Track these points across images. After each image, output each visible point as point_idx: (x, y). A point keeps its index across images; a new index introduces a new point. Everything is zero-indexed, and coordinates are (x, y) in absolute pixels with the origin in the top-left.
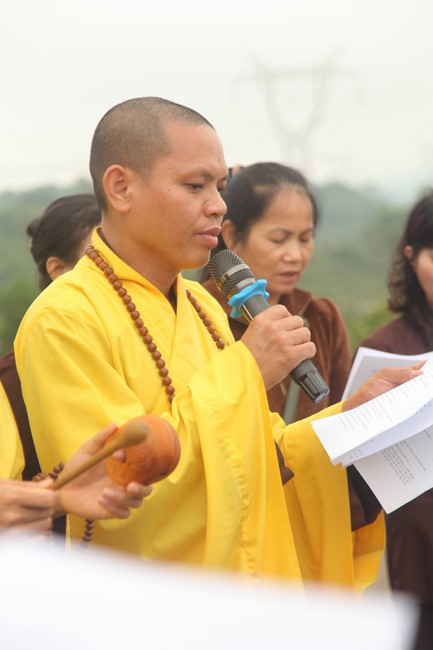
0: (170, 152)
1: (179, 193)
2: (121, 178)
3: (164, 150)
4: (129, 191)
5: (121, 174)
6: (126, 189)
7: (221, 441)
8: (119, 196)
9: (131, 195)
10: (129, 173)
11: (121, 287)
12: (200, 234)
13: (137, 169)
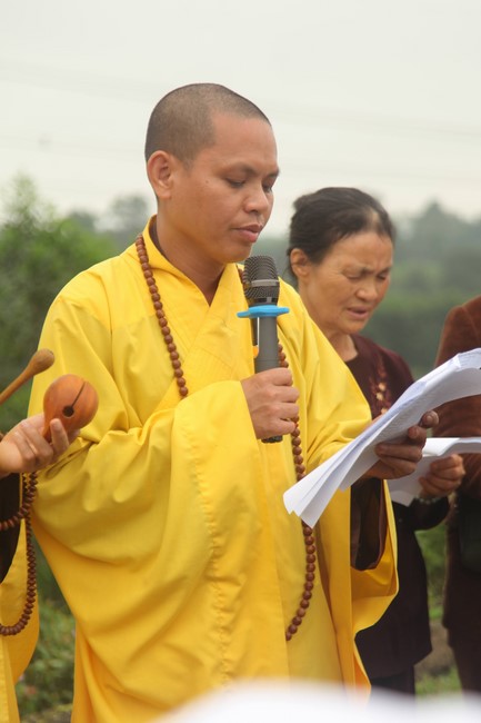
0: (214, 144)
1: (218, 186)
2: (166, 165)
3: (207, 140)
4: (171, 178)
5: (165, 161)
6: (169, 175)
7: (195, 476)
8: (161, 182)
9: (172, 182)
10: (172, 159)
11: (151, 276)
12: (237, 229)
13: (180, 157)
